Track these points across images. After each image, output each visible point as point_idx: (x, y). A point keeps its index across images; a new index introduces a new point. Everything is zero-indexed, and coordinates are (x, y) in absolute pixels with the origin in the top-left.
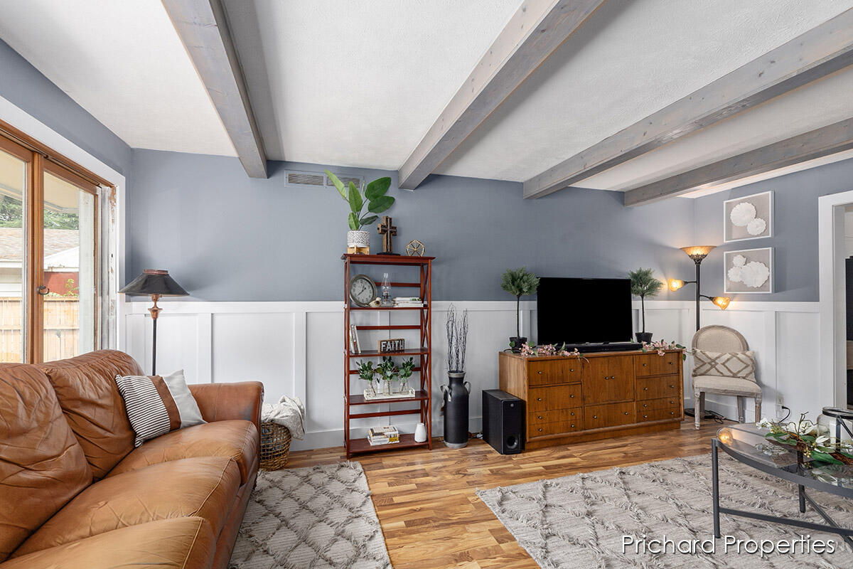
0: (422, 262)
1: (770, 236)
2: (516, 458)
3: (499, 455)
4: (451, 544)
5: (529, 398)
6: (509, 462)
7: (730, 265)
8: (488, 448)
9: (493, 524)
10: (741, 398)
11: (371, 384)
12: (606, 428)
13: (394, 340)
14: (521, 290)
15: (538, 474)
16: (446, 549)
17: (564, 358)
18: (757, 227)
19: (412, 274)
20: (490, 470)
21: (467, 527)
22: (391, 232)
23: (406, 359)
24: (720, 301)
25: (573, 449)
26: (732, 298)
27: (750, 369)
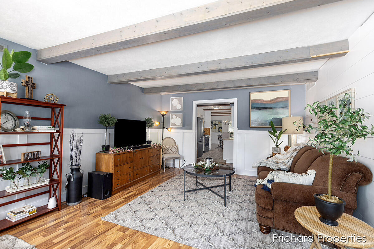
0: (52, 106)
1: (182, 110)
2: (110, 199)
3: (101, 200)
4: (103, 244)
5: (114, 172)
6: (107, 202)
7: (172, 118)
8: (92, 199)
9: (117, 228)
10: (174, 159)
11: (14, 182)
12: (140, 178)
13: (34, 152)
14: (109, 124)
15: (123, 202)
16: (102, 247)
17: (128, 152)
18: (179, 107)
19: (46, 113)
20: (101, 208)
21: (106, 234)
22: (31, 86)
23: (41, 163)
24: (169, 129)
25: (130, 189)
26: (172, 128)
27: (177, 150)
